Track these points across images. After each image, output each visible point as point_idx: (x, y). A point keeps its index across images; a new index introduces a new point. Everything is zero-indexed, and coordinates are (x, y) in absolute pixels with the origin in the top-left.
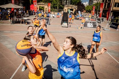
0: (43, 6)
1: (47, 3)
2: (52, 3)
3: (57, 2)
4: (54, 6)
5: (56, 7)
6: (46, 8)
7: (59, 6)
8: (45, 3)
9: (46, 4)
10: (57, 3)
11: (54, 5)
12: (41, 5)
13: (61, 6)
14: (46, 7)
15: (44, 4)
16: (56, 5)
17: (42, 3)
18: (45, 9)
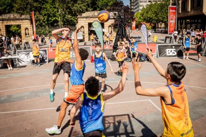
0: (18, 23)
1: (27, 12)
2: (43, 12)
3: (55, 8)
4: (48, 20)
5: (56, 21)
6: (26, 29)
7: (64, 17)
8: (22, 14)
9: (23, 17)
10: (56, 10)
11: (49, 16)
12: (9, 20)
13: (69, 16)
14: (25, 24)
15: (17, 16)
16: (55, 16)
17: (12, 16)
18: (23, 32)
